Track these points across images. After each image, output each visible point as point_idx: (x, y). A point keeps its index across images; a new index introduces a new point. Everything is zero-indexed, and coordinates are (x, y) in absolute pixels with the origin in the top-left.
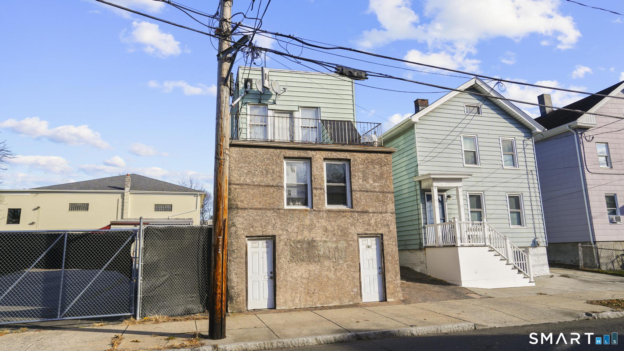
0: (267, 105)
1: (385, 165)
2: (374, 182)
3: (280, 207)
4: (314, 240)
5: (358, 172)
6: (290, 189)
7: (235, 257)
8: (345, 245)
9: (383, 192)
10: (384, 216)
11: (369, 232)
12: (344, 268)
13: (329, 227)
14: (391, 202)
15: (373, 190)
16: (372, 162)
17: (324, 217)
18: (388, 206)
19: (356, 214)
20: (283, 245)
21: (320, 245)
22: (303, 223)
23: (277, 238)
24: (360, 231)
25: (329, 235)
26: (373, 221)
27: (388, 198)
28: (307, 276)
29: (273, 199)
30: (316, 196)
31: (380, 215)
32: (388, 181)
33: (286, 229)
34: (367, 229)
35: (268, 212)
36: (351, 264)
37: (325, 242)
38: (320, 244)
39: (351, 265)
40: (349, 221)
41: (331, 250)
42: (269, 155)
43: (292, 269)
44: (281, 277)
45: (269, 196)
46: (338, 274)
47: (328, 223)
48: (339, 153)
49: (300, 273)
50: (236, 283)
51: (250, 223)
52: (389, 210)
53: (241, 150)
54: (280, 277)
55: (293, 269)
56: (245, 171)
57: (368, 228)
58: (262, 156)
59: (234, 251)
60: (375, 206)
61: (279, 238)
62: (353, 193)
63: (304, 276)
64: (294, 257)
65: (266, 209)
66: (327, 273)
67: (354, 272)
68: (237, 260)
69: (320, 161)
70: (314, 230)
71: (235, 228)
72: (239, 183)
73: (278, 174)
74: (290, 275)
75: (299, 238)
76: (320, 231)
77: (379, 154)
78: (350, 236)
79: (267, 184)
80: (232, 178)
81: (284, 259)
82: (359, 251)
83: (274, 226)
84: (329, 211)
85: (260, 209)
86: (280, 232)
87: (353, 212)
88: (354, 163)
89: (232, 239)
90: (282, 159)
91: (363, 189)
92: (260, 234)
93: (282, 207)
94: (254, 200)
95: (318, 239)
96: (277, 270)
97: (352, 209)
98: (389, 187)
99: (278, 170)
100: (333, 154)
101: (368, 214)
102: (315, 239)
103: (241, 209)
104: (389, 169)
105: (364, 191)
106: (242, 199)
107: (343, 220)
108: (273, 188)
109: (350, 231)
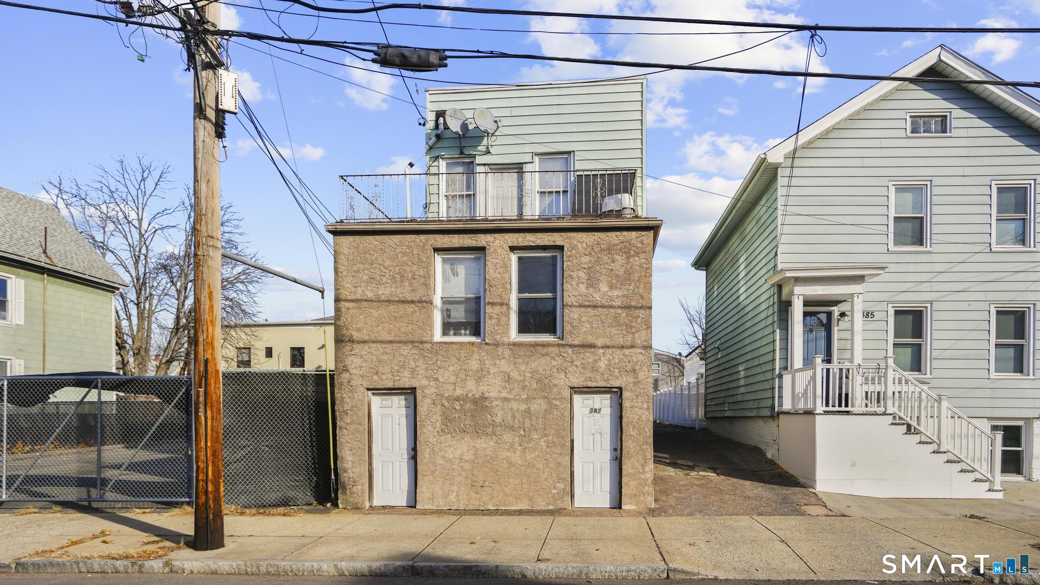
0: (474, 156)
1: (637, 254)
2: (611, 288)
3: (424, 339)
4: (486, 397)
5: (577, 270)
6: (449, 306)
7: (348, 422)
8: (544, 406)
9: (629, 307)
10: (627, 353)
11: (593, 384)
12: (539, 447)
13: (515, 375)
14: (645, 327)
15: (607, 304)
16: (610, 250)
17: (506, 356)
18: (637, 335)
19: (570, 351)
20: (428, 404)
21: (497, 406)
22: (466, 367)
23: (418, 392)
24: (577, 381)
25: (513, 388)
26: (602, 364)
27: (639, 320)
28: (471, 457)
29: (413, 325)
30: (491, 318)
31: (618, 352)
32: (642, 286)
33: (435, 377)
34: (590, 377)
35: (403, 348)
36: (555, 440)
37: (506, 400)
38: (495, 403)
39: (554, 443)
40: (554, 363)
41: (517, 415)
42: (405, 247)
43: (444, 445)
44: (425, 458)
45: (406, 320)
46: (529, 457)
47: (512, 367)
48: (540, 235)
49: (459, 452)
50: (350, 464)
51: (372, 366)
52: (639, 342)
53: (357, 240)
54: (423, 457)
55: (446, 444)
56: (365, 278)
57: (593, 376)
58: (393, 249)
59: (348, 412)
60: (610, 334)
61: (423, 391)
62: (566, 311)
63: (466, 458)
64: (448, 424)
65: (400, 342)
66: (509, 454)
67: (560, 454)
68: (352, 427)
69: (503, 252)
70: (486, 379)
71: (348, 374)
72: (353, 299)
73: (422, 280)
74: (440, 454)
75: (459, 392)
76: (498, 381)
77: (625, 233)
78: (555, 390)
79: (402, 299)
80: (342, 291)
81: (430, 427)
82: (572, 418)
83: (413, 371)
84: (514, 344)
85: (391, 342)
86: (425, 382)
87: (563, 346)
88: (569, 253)
89: (343, 392)
90: (428, 252)
91: (587, 303)
92: (390, 385)
93: (428, 338)
94: (380, 328)
95: (493, 394)
96: (418, 445)
97: (560, 342)
98: (642, 298)
99: (422, 273)
100: (528, 238)
101: (593, 350)
102: (487, 395)
103: (359, 342)
104: (645, 261)
105: (589, 306)
106: (359, 326)
107: (543, 361)
108: (413, 305)
109: (556, 382)
